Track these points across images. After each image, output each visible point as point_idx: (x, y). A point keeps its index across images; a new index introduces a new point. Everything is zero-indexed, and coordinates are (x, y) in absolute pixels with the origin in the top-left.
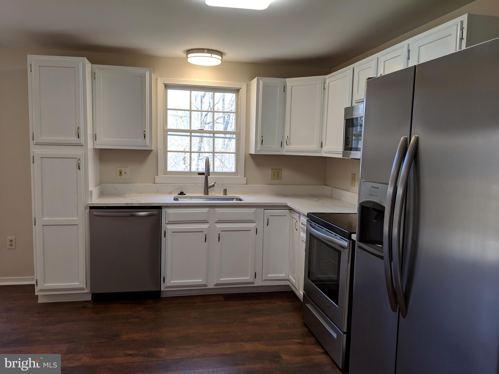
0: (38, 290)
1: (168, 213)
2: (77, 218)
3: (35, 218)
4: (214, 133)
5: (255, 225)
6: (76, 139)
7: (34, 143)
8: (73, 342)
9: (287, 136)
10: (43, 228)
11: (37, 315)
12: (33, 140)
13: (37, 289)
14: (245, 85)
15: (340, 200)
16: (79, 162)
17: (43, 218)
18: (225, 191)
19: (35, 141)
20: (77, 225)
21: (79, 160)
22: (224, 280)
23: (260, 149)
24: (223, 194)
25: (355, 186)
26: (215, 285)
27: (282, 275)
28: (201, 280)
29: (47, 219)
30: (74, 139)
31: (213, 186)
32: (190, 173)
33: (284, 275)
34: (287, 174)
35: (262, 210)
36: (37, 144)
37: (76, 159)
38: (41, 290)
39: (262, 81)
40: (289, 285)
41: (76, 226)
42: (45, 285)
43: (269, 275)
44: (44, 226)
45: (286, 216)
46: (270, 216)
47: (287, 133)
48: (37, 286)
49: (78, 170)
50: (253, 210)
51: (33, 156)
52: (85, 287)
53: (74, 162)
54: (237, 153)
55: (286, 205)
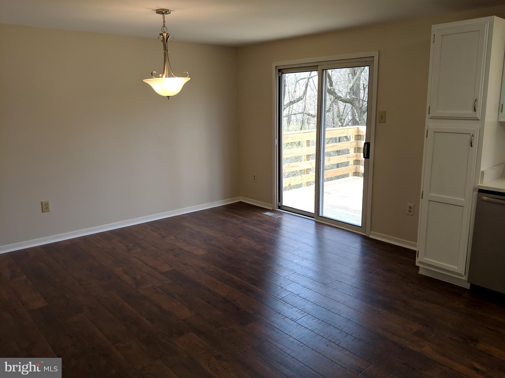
0: (419, 261)
2: (463, 200)
3: (423, 192)
6: (472, 113)
7: (430, 117)
8: (426, 325)
10: (429, 202)
11: (410, 284)
12: (429, 114)
13: (417, 260)
16: (472, 138)
17: (430, 193)
19: (432, 114)
20: (463, 207)
21: (473, 136)
29: (434, 195)
30: (469, 112)
36: (432, 118)
37: (469, 135)
38: (420, 263)
41: (461, 207)
42: (424, 259)
44: (430, 201)
48: (418, 257)
49: (470, 147)
51: (427, 130)
52: (463, 274)
53: (468, 137)
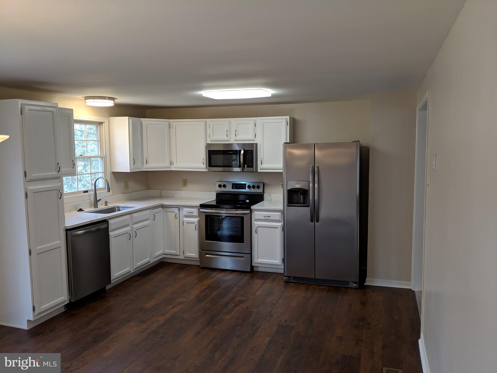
0: (36, 315)
1: (111, 223)
2: (60, 241)
3: (30, 249)
4: (91, 158)
5: (150, 221)
6: (56, 173)
7: (27, 180)
9: (146, 158)
12: (26, 177)
14: (107, 120)
15: (173, 197)
17: (37, 247)
18: (106, 203)
19: (29, 177)
20: (60, 247)
21: (60, 191)
22: (139, 264)
23: (133, 168)
24: (105, 205)
25: (187, 187)
26: (134, 270)
27: (161, 252)
28: (128, 269)
29: (40, 248)
30: (54, 173)
31: (100, 200)
32: (78, 192)
33: (161, 251)
34: (132, 185)
35: (151, 210)
37: (56, 190)
38: (39, 314)
39: (131, 120)
40: (163, 257)
41: (58, 248)
42: (41, 308)
43: (156, 254)
44: (38, 255)
45: (160, 212)
46: (155, 213)
47: (145, 156)
49: (59, 199)
50: (148, 211)
51: (26, 192)
54: (105, 172)
55: (162, 204)
